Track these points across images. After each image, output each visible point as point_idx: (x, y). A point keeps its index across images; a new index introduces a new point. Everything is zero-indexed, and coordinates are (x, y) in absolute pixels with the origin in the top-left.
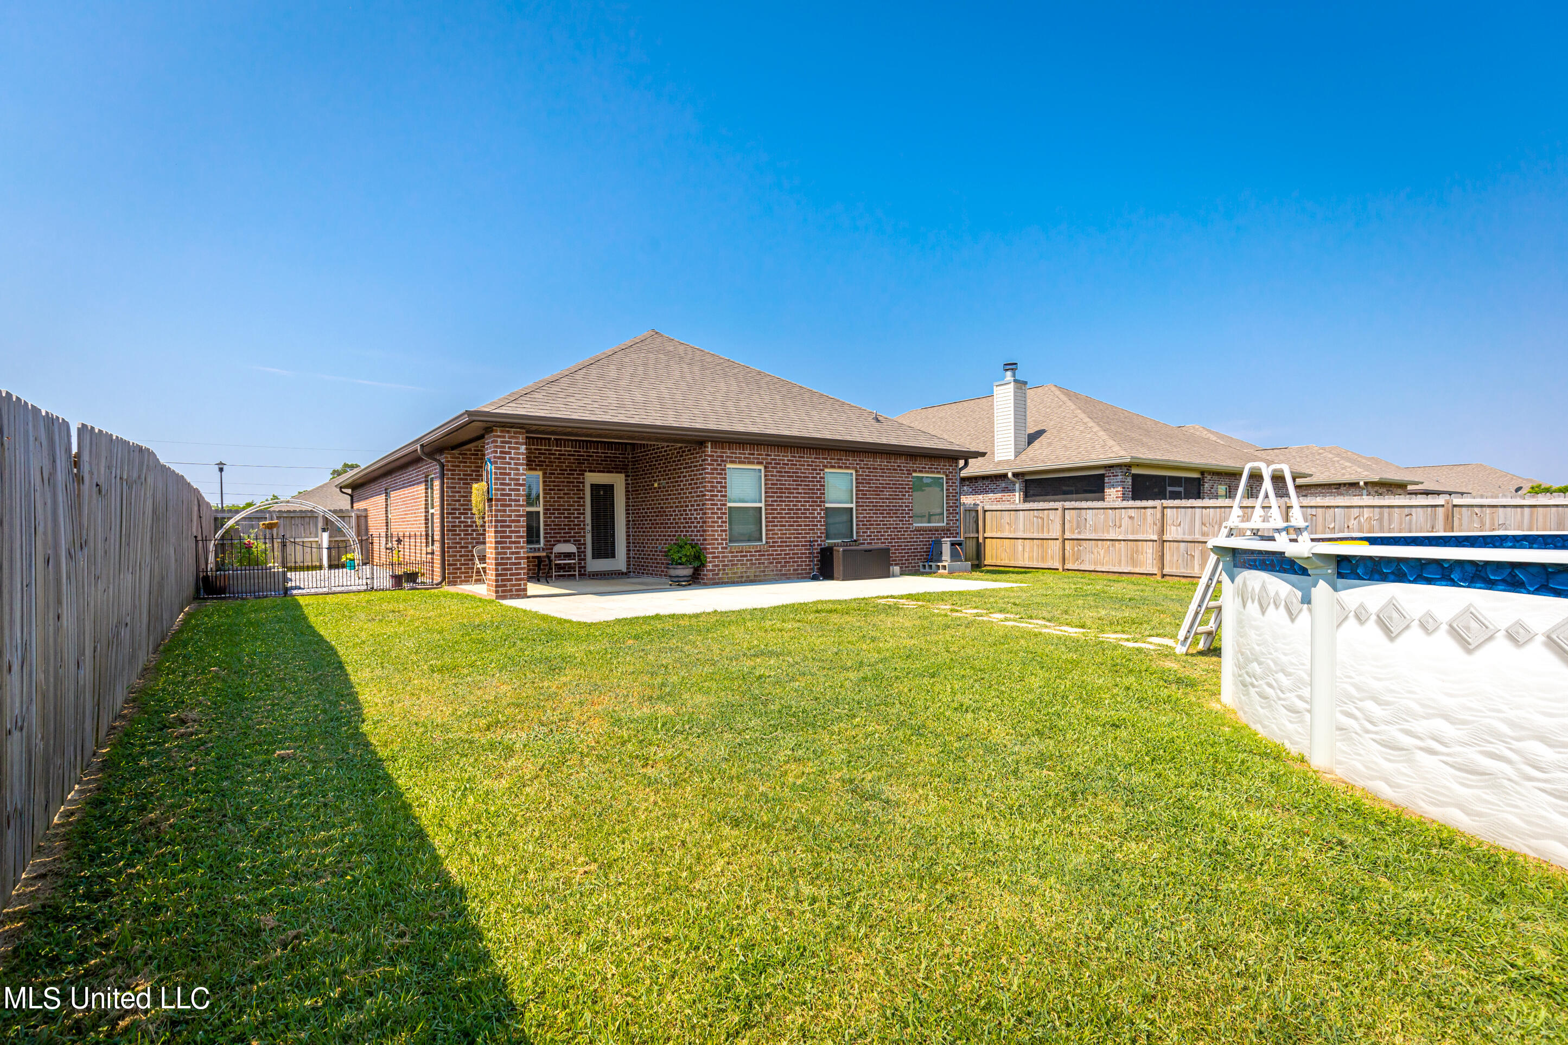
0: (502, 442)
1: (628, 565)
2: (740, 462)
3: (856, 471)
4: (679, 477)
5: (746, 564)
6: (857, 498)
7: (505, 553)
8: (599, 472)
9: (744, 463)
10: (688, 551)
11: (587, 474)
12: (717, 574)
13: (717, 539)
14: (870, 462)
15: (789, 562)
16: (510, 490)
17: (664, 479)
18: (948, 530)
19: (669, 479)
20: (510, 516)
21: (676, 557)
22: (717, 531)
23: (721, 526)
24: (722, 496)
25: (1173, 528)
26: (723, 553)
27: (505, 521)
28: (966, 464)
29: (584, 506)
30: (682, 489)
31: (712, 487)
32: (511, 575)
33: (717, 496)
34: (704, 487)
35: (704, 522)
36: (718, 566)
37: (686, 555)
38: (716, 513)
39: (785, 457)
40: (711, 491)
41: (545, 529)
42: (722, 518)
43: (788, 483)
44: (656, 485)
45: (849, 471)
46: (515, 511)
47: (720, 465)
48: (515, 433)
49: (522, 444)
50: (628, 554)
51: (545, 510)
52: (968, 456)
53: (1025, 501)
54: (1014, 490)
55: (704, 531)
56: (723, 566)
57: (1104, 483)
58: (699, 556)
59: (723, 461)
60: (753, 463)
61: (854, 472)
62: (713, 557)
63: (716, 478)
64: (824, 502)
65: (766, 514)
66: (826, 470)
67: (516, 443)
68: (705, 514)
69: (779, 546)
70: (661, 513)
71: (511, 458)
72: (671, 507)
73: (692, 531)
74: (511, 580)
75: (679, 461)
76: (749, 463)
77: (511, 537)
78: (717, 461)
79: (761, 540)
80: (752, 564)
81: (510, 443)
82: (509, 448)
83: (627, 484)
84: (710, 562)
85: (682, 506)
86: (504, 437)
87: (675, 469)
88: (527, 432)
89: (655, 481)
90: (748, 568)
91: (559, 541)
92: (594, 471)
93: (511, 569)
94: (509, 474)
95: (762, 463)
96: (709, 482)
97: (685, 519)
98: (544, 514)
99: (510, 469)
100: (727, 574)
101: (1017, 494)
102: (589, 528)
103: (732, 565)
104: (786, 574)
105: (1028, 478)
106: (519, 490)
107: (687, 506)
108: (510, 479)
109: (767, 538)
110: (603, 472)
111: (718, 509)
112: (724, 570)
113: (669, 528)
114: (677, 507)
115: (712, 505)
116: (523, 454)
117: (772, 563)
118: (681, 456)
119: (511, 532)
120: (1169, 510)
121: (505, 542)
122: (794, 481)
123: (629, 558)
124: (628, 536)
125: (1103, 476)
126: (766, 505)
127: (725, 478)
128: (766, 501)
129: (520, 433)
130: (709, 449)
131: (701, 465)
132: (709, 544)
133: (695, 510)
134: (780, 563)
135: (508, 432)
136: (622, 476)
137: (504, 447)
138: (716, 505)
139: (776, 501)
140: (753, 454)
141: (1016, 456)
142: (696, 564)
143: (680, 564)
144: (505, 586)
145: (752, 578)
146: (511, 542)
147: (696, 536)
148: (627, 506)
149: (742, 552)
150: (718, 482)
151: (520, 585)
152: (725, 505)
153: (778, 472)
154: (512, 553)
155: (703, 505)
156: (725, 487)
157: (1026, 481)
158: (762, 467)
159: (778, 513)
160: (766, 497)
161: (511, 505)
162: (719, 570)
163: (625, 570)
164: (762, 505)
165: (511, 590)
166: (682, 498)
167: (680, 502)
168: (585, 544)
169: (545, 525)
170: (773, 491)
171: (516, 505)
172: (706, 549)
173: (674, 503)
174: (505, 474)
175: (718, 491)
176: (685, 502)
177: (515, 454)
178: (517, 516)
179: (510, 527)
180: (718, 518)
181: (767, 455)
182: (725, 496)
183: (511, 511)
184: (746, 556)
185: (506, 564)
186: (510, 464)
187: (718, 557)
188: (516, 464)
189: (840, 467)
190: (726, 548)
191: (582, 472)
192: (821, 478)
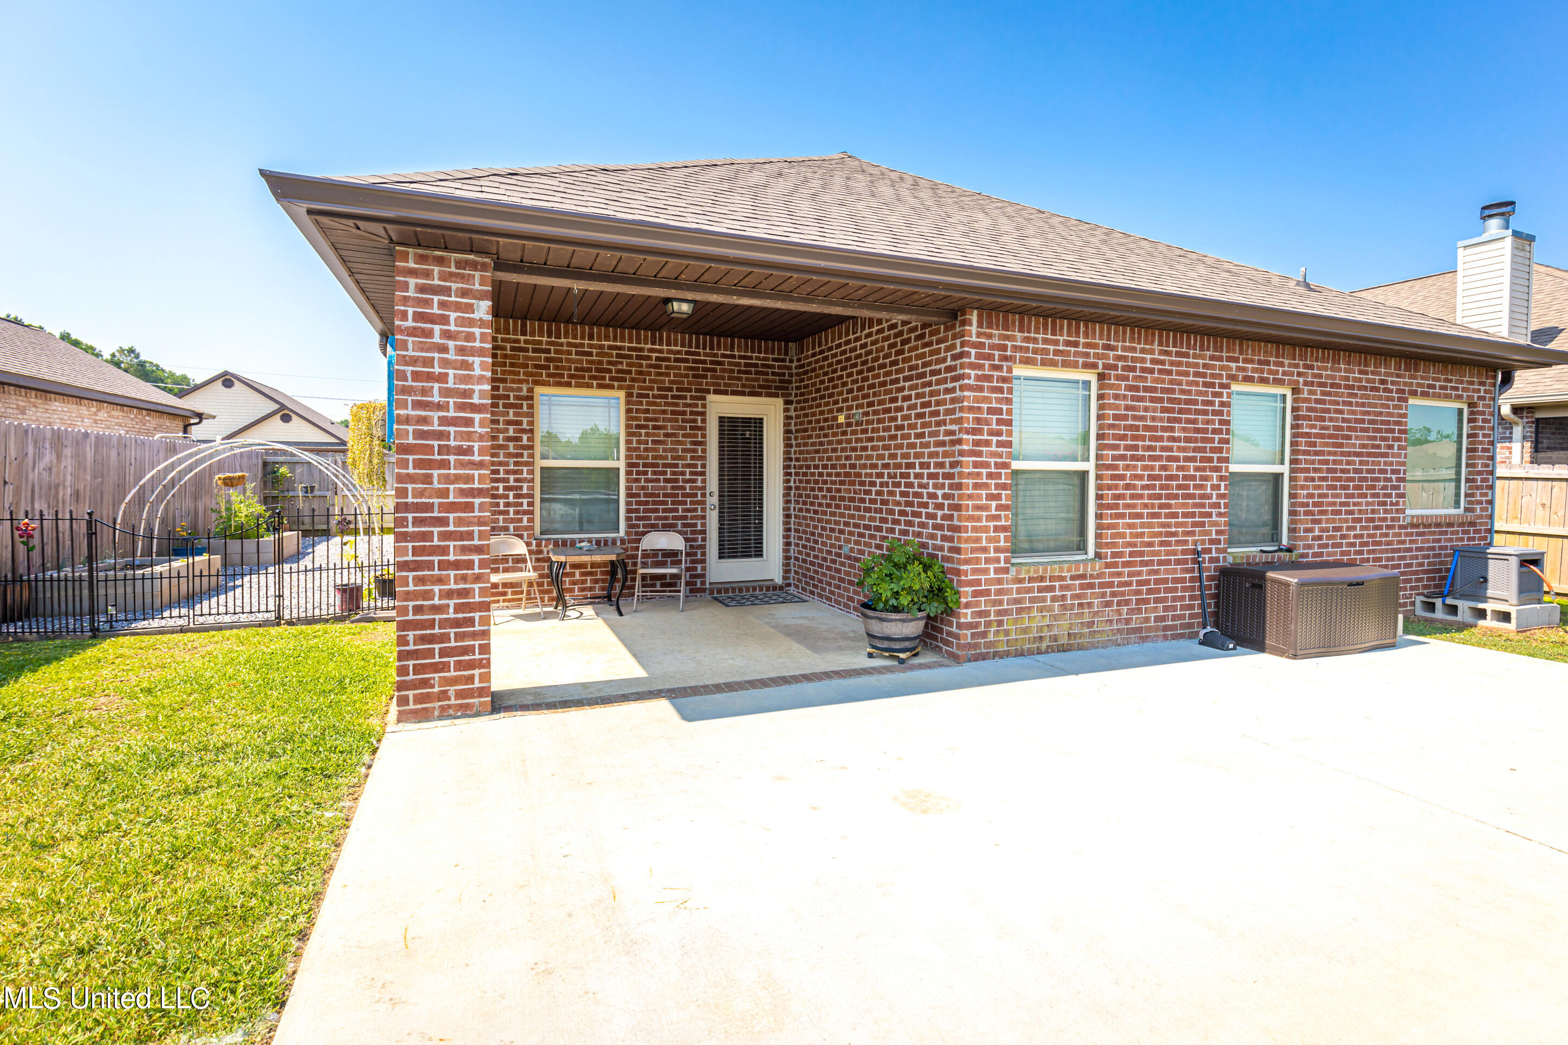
0: (422, 289)
1: (787, 571)
2: (1045, 363)
3: (1295, 391)
4: (894, 400)
5: (1050, 609)
6: (1293, 452)
7: (428, 595)
8: (734, 393)
9: (1053, 364)
10: (915, 578)
11: (711, 397)
12: (984, 634)
13: (985, 550)
14: (1325, 370)
15: (1146, 601)
16: (444, 421)
17: (859, 406)
18: (1472, 524)
19: (871, 404)
20: (444, 493)
21: (886, 591)
22: (986, 529)
23: (997, 518)
24: (1000, 444)
26: (999, 581)
27: (429, 507)
29: (703, 458)
30: (898, 428)
31: (978, 421)
32: (443, 653)
33: (987, 443)
34: (959, 421)
35: (957, 508)
36: (985, 614)
37: (910, 590)
38: (986, 486)
39: (1148, 354)
40: (975, 431)
41: (628, 503)
42: (998, 497)
43: (1153, 414)
44: (841, 419)
45: (1279, 390)
46: (457, 479)
47: (998, 368)
48: (459, 264)
49: (481, 296)
50: (786, 551)
51: (629, 465)
53: (1535, 460)
55: (957, 529)
56: (999, 613)
58: (940, 590)
59: (1005, 358)
60: (1074, 365)
61: (1289, 393)
62: (976, 594)
63: (987, 400)
64: (1227, 460)
65: (1098, 487)
66: (1235, 387)
67: (464, 293)
68: (959, 486)
69: (1126, 564)
70: (851, 477)
71: (447, 335)
72: (874, 466)
73: (923, 525)
74: (444, 667)
75: (894, 363)
76: (1066, 364)
77: (444, 551)
78: (990, 357)
79: (1081, 547)
80: (1064, 607)
81: (447, 291)
82: (442, 305)
83: (787, 418)
84: (967, 605)
85: (898, 466)
86: (428, 274)
87: (883, 384)
88: (500, 265)
89: (840, 410)
90: (1055, 618)
91: (654, 527)
92: (725, 393)
93: (444, 638)
94: (442, 378)
95: (1094, 366)
96: (971, 409)
97: (903, 494)
98: (628, 473)
99: (445, 363)
100: (1007, 633)
101: (1518, 446)
102: (714, 500)
103: (1020, 611)
104: (1139, 630)
105: (1540, 415)
106: (469, 422)
107: (910, 466)
108: (446, 393)
109: (1098, 545)
110: (742, 394)
111: (990, 476)
112: (1000, 623)
113: (868, 510)
114: (886, 466)
115: (976, 465)
116: (482, 323)
117: (1108, 604)
118: (899, 353)
119: (445, 536)
121: (430, 566)
122: (1164, 410)
123: (787, 558)
124: (788, 516)
126: (1098, 467)
127: (1009, 401)
128: (1098, 457)
129: (474, 266)
130: (974, 329)
131: (949, 369)
132: (967, 562)
133: (932, 476)
134: (1127, 602)
135: (440, 261)
136: (779, 402)
137: (428, 303)
138: (986, 465)
139: (1123, 457)
140: (1076, 344)
142: (934, 608)
143: (896, 609)
144: (425, 683)
145: (1064, 641)
146: (443, 565)
147: (933, 537)
148: (788, 459)
149: (1042, 579)
150: (991, 411)
151: (471, 679)
152: (1006, 465)
153: (1130, 388)
154: (449, 594)
155: (954, 465)
156: (1009, 423)
157: (1538, 421)
158: (1091, 377)
159: (1127, 487)
160: (1100, 448)
161: (444, 464)
162: (988, 624)
163: (779, 580)
164: (1090, 466)
165: (444, 695)
166: (899, 447)
167: (892, 456)
168: (704, 532)
169: (629, 495)
170: (1117, 433)
171: (462, 465)
172: (958, 572)
173: (881, 457)
174: (430, 377)
175: (991, 433)
176: (905, 456)
177: (461, 322)
178: (463, 492)
179: (443, 522)
180: (991, 497)
181: (1108, 347)
182: (1009, 444)
183: (447, 479)
184: (1052, 589)
185: (431, 624)
186: (444, 349)
187: (987, 593)
188: (461, 350)
189: (1264, 381)
190: (1006, 571)
191: (702, 394)
192: (1222, 404)
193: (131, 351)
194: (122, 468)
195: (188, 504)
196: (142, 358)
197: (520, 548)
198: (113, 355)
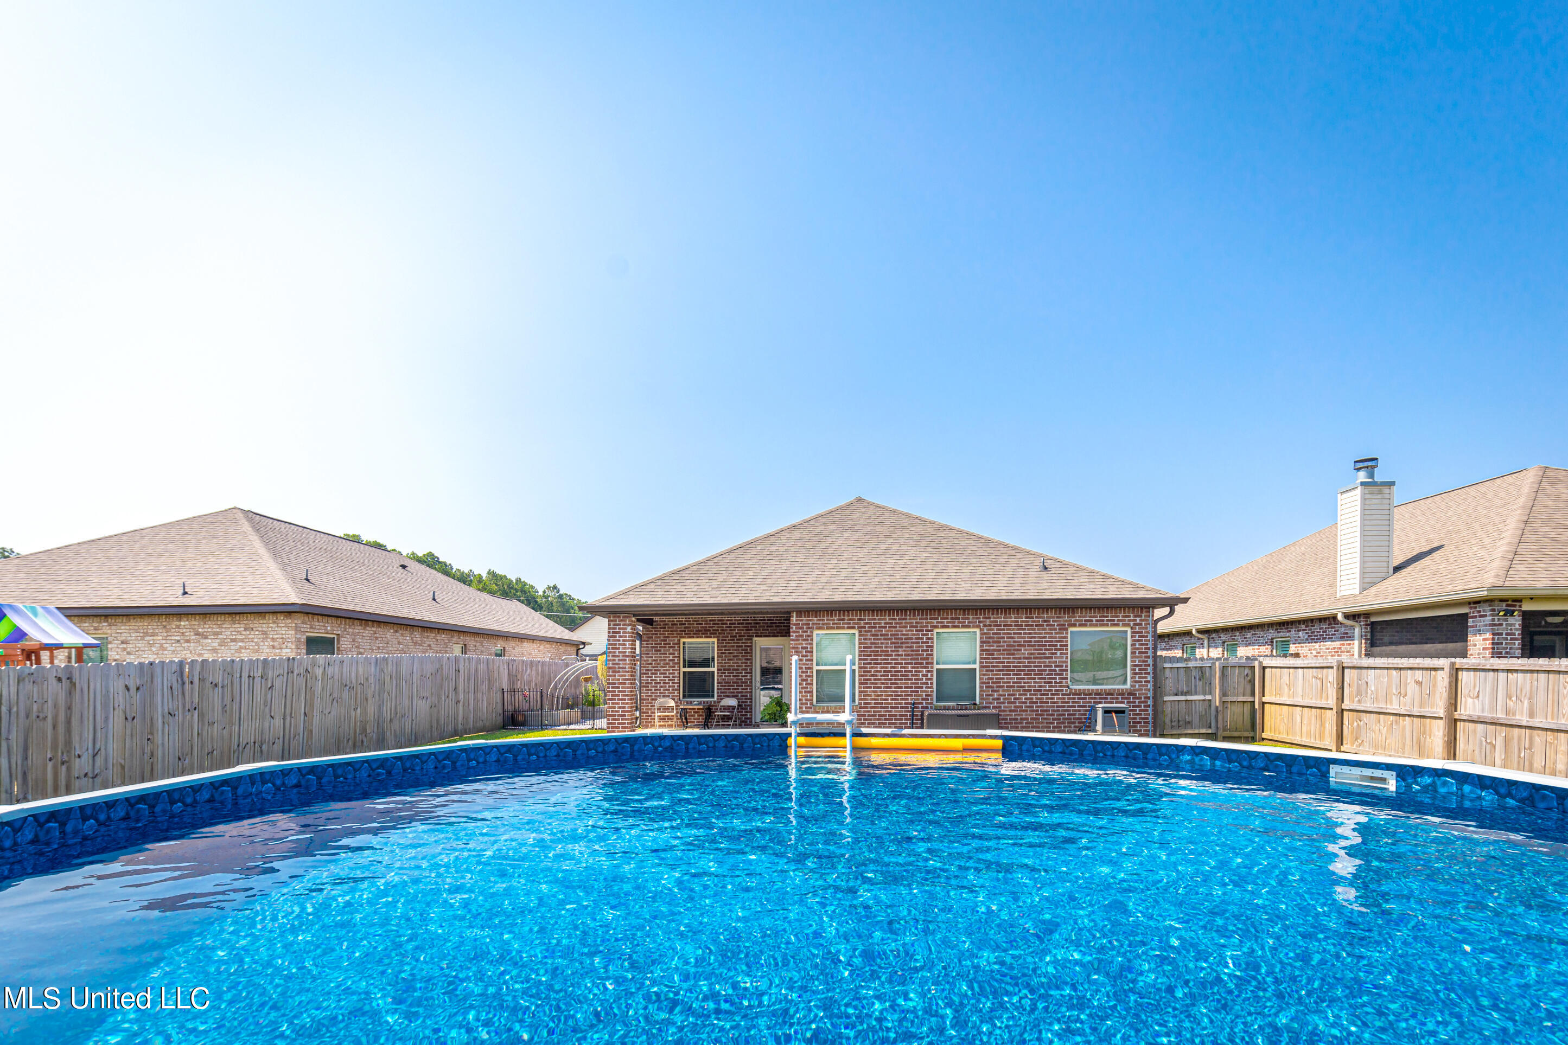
2: (829, 628)
3: (983, 630)
6: (981, 658)
7: (615, 708)
8: (766, 636)
9: (833, 628)
11: (755, 639)
13: (801, 700)
14: (1001, 619)
15: (884, 724)
16: (619, 660)
18: (1131, 693)
20: (619, 680)
22: (801, 692)
23: (806, 688)
24: (807, 660)
25: (1470, 701)
27: (615, 683)
28: (1172, 612)
29: (751, 666)
31: (797, 652)
32: (618, 724)
33: (802, 660)
38: (801, 676)
39: (884, 620)
41: (717, 686)
42: (806, 680)
45: (971, 630)
46: (623, 676)
47: (806, 632)
51: (718, 670)
52: (1172, 603)
53: (1367, 655)
54: (1351, 638)
57: (1467, 627)
59: (809, 628)
60: (843, 628)
61: (978, 630)
63: (801, 644)
64: (932, 663)
65: (860, 676)
66: (936, 630)
69: (871, 707)
71: (620, 637)
76: (838, 628)
77: (619, 695)
78: (802, 628)
79: (854, 700)
86: (615, 621)
91: (728, 696)
92: (761, 636)
93: (618, 720)
94: (619, 648)
95: (855, 628)
96: (794, 648)
98: (718, 673)
99: (620, 644)
101: (1356, 642)
102: (757, 685)
105: (1373, 619)
108: (620, 652)
109: (859, 699)
110: (770, 636)
111: (802, 672)
116: (629, 633)
119: (619, 692)
120: (1464, 673)
122: (894, 644)
125: (1465, 617)
126: (859, 668)
127: (812, 644)
128: (859, 664)
130: (794, 618)
135: (619, 617)
136: (788, 639)
138: (801, 668)
139: (870, 664)
140: (843, 620)
141: (1363, 589)
149: (828, 711)
150: (803, 648)
152: (811, 668)
153: (874, 635)
156: (812, 652)
157: (1373, 624)
158: (856, 632)
159: (873, 676)
160: (860, 660)
161: (620, 672)
164: (854, 667)
168: (751, 699)
169: (718, 682)
170: (868, 655)
171: (623, 672)
175: (803, 656)
177: (623, 633)
178: (623, 679)
179: (619, 688)
180: (803, 680)
181: (860, 619)
182: (811, 660)
183: (620, 676)
185: (615, 716)
189: (956, 627)
190: (811, 708)
191: (750, 638)
192: (928, 639)
193: (555, 587)
194: (549, 674)
195: (572, 690)
196: (561, 592)
197: (672, 704)
198: (544, 592)
